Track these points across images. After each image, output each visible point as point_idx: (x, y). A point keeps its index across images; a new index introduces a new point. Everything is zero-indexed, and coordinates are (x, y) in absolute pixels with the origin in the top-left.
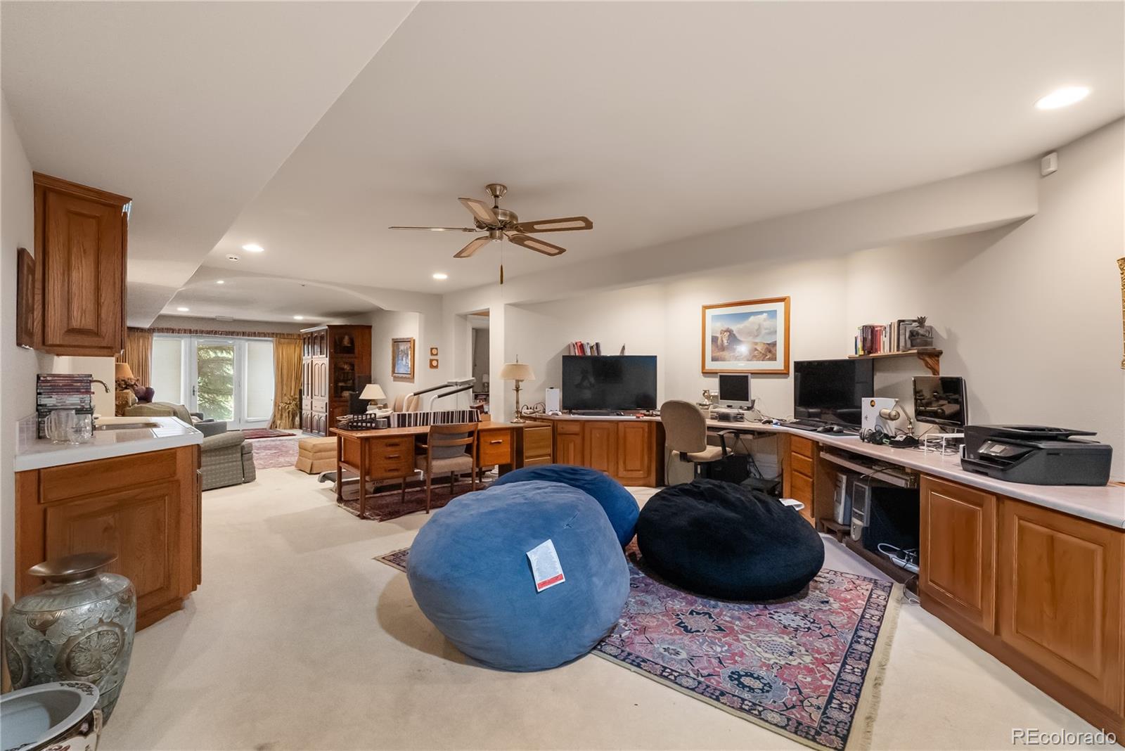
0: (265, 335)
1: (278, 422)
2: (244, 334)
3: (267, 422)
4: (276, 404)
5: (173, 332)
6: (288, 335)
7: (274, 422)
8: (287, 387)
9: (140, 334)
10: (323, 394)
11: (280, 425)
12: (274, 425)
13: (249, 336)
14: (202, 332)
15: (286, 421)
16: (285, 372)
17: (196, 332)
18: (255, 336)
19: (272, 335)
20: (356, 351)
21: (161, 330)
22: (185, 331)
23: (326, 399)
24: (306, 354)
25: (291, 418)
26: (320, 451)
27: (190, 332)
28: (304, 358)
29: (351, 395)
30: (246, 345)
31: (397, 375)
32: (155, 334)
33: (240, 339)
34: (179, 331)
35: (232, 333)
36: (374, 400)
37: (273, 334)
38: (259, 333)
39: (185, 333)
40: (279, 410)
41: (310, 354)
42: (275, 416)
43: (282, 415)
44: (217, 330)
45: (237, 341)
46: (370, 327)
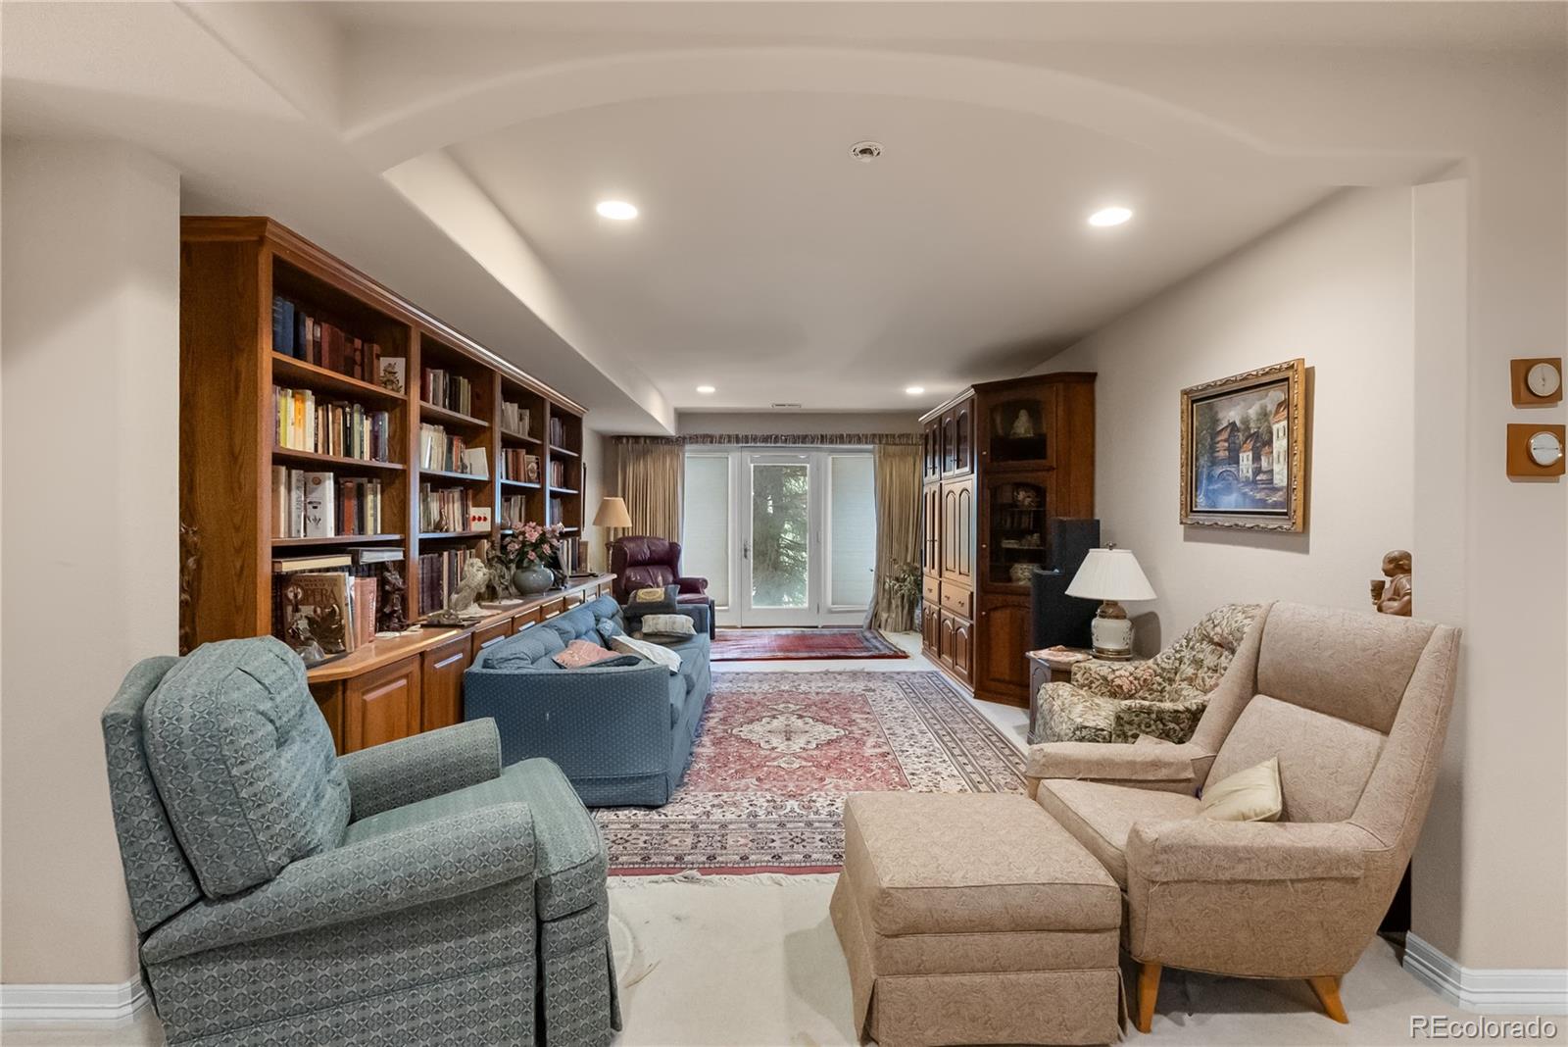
0: (859, 439)
1: (884, 615)
2: (823, 439)
3: (864, 615)
4: (879, 580)
5: (711, 442)
6: (901, 436)
7: (875, 615)
8: (899, 544)
9: (667, 447)
10: (964, 569)
11: (887, 621)
12: (875, 623)
13: (831, 442)
14: (755, 439)
15: (895, 615)
16: (896, 510)
17: (746, 439)
18: (842, 442)
19: (873, 438)
20: (1051, 451)
21: (695, 439)
22: (730, 439)
23: (971, 583)
24: (930, 472)
25: (905, 611)
26: (913, 930)
27: (738, 439)
28: (926, 480)
29: (1037, 576)
30: (827, 459)
31: (1201, 518)
32: (688, 447)
33: (818, 449)
34: (721, 439)
35: (804, 439)
36: (1114, 604)
37: (874, 435)
38: (849, 436)
39: (729, 442)
40: (883, 594)
41: (937, 470)
42: (877, 603)
43: (890, 603)
44: (779, 433)
45: (814, 453)
46: (1091, 377)
